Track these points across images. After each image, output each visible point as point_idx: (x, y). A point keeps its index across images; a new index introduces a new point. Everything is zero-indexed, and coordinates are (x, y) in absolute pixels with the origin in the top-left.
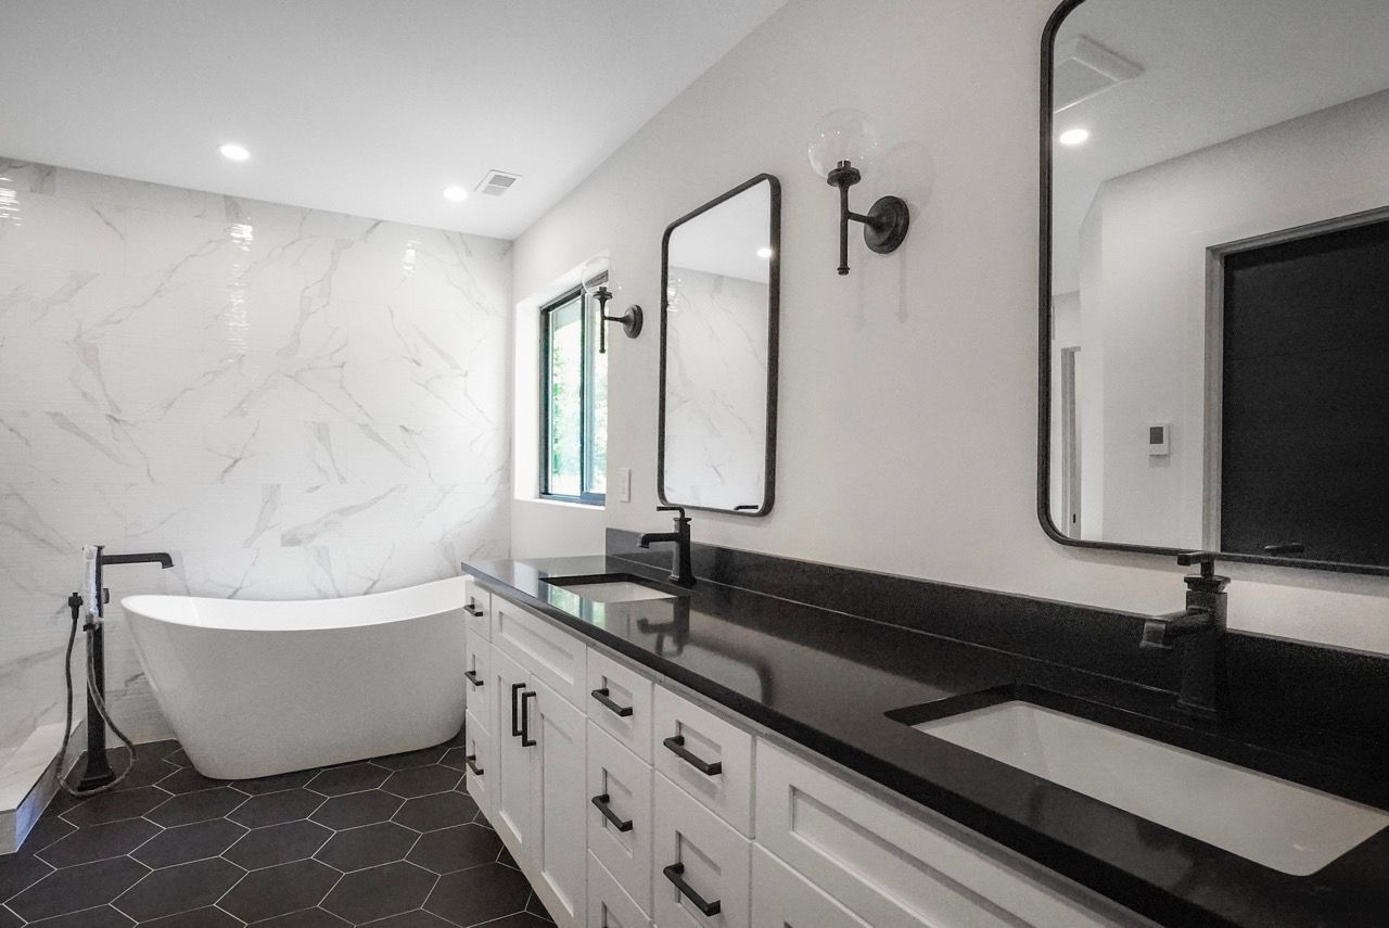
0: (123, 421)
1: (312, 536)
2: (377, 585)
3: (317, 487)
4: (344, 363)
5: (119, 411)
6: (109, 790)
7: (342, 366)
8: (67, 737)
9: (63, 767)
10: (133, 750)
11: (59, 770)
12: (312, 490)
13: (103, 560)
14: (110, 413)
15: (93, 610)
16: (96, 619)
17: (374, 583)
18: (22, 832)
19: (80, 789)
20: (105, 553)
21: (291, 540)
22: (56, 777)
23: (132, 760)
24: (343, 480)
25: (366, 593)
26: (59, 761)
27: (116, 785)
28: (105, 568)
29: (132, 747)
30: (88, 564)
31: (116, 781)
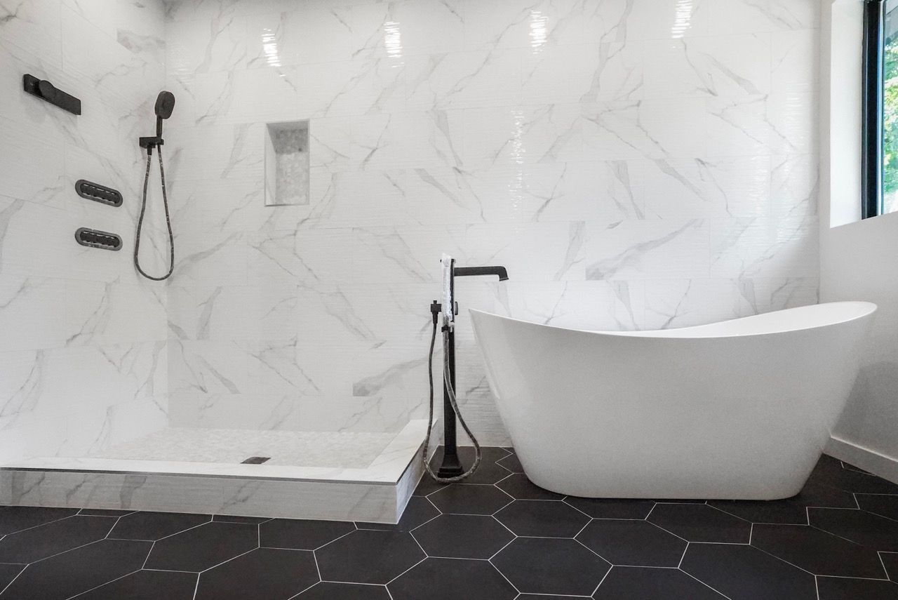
0: (464, 172)
1: (613, 271)
2: (673, 321)
3: (618, 224)
4: (640, 101)
5: (461, 163)
6: (461, 481)
7: (638, 105)
8: (430, 428)
9: (428, 453)
10: (478, 450)
11: (425, 456)
12: (613, 226)
13: (456, 272)
14: (456, 166)
15: (449, 313)
16: (450, 324)
17: (671, 320)
18: (400, 507)
19: (439, 476)
20: (456, 266)
21: (595, 274)
22: (423, 461)
23: (477, 458)
24: (641, 216)
25: (662, 329)
26: (424, 448)
27: (465, 477)
28: (456, 278)
29: (479, 449)
30: (445, 271)
31: (465, 475)
